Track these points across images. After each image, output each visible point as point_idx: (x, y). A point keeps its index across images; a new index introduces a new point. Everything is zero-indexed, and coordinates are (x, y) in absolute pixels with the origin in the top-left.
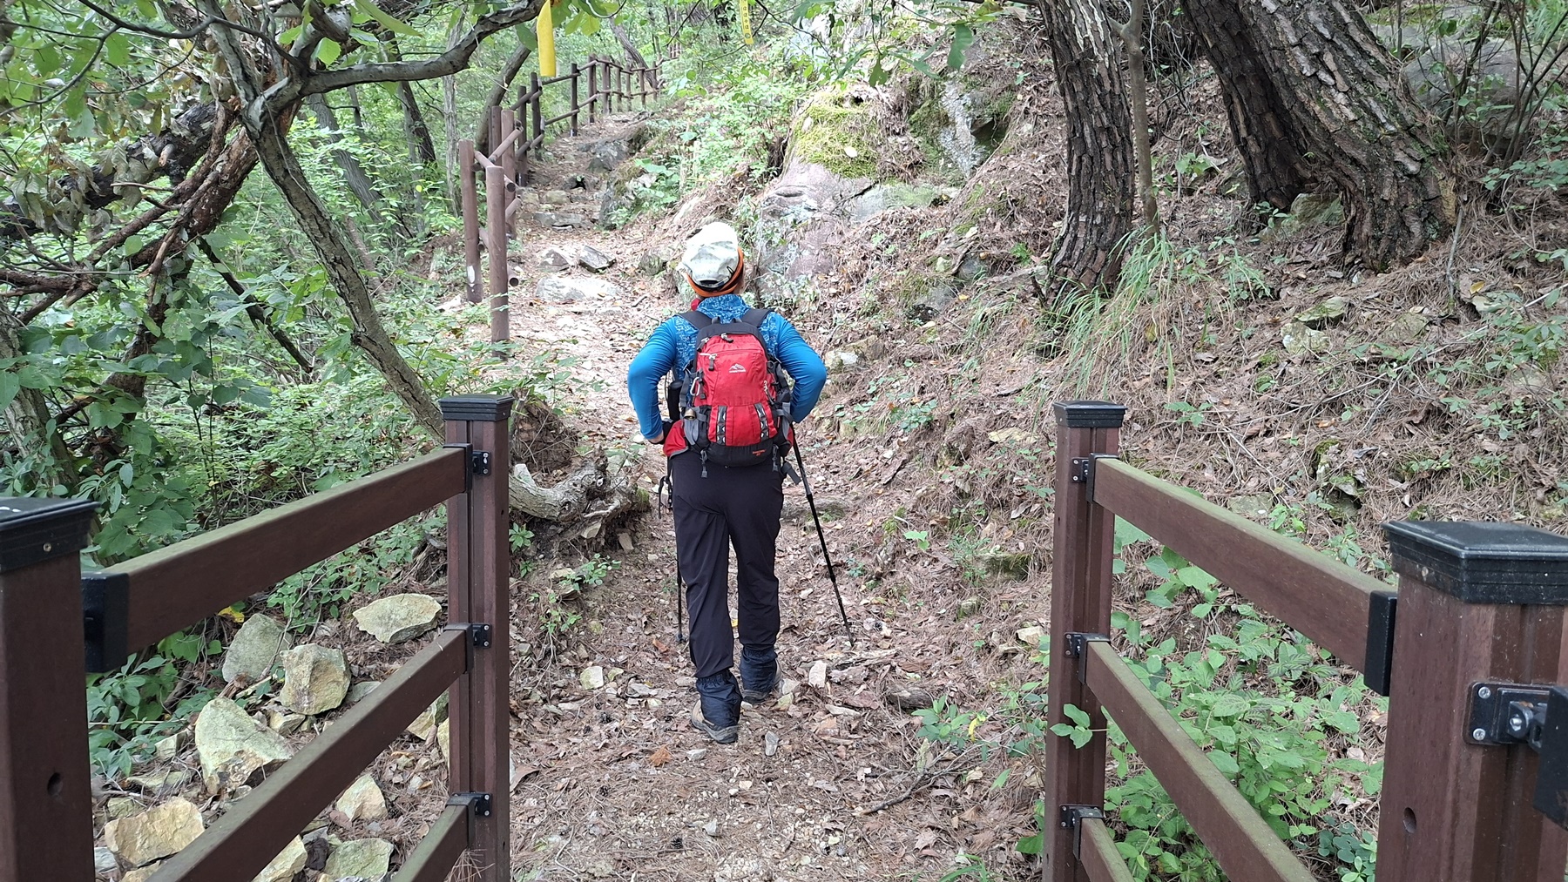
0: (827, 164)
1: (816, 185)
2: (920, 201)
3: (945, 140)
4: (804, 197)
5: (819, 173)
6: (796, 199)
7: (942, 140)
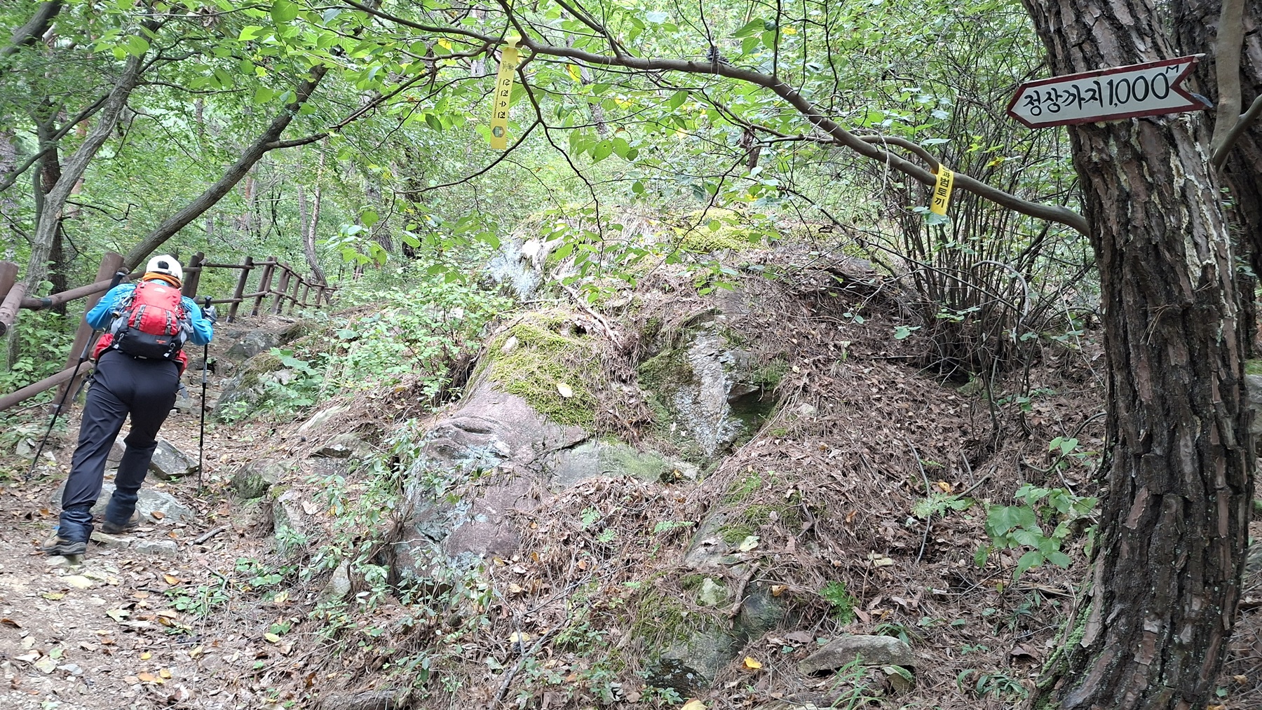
0: (531, 398)
1: (511, 424)
2: (646, 472)
3: (683, 401)
4: (493, 437)
5: (518, 408)
6: (481, 437)
7: (678, 401)
